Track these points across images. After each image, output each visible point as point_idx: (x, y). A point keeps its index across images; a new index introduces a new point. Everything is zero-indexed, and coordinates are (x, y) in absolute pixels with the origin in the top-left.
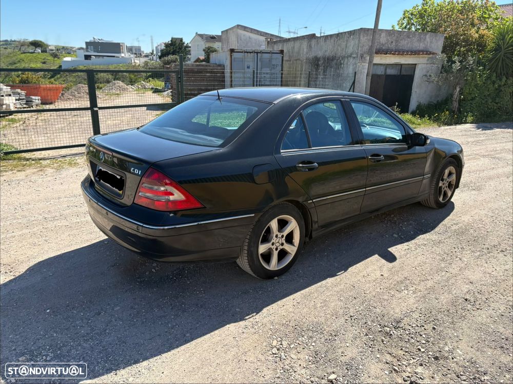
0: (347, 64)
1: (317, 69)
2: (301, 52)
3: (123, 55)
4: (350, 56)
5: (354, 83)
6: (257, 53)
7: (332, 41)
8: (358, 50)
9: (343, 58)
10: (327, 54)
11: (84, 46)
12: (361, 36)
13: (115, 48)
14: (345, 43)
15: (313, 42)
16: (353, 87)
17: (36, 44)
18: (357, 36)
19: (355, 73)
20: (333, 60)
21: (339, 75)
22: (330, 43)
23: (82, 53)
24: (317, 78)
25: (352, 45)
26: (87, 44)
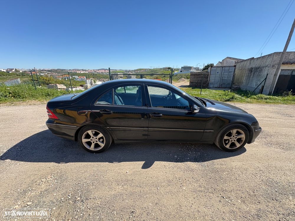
0: (264, 70)
1: (251, 73)
2: (246, 66)
3: (192, 70)
4: (267, 66)
5: (266, 79)
6: (223, 67)
7: (260, 60)
8: (271, 63)
9: (263, 67)
10: (257, 66)
11: (181, 68)
12: (274, 56)
13: (190, 68)
14: (265, 60)
15: (252, 61)
16: (264, 81)
17: (169, 68)
18: (272, 57)
19: (267, 74)
20: (258, 69)
21: (260, 75)
22: (259, 61)
23: (180, 70)
24: (250, 77)
25: (269, 61)
26: (182, 67)
